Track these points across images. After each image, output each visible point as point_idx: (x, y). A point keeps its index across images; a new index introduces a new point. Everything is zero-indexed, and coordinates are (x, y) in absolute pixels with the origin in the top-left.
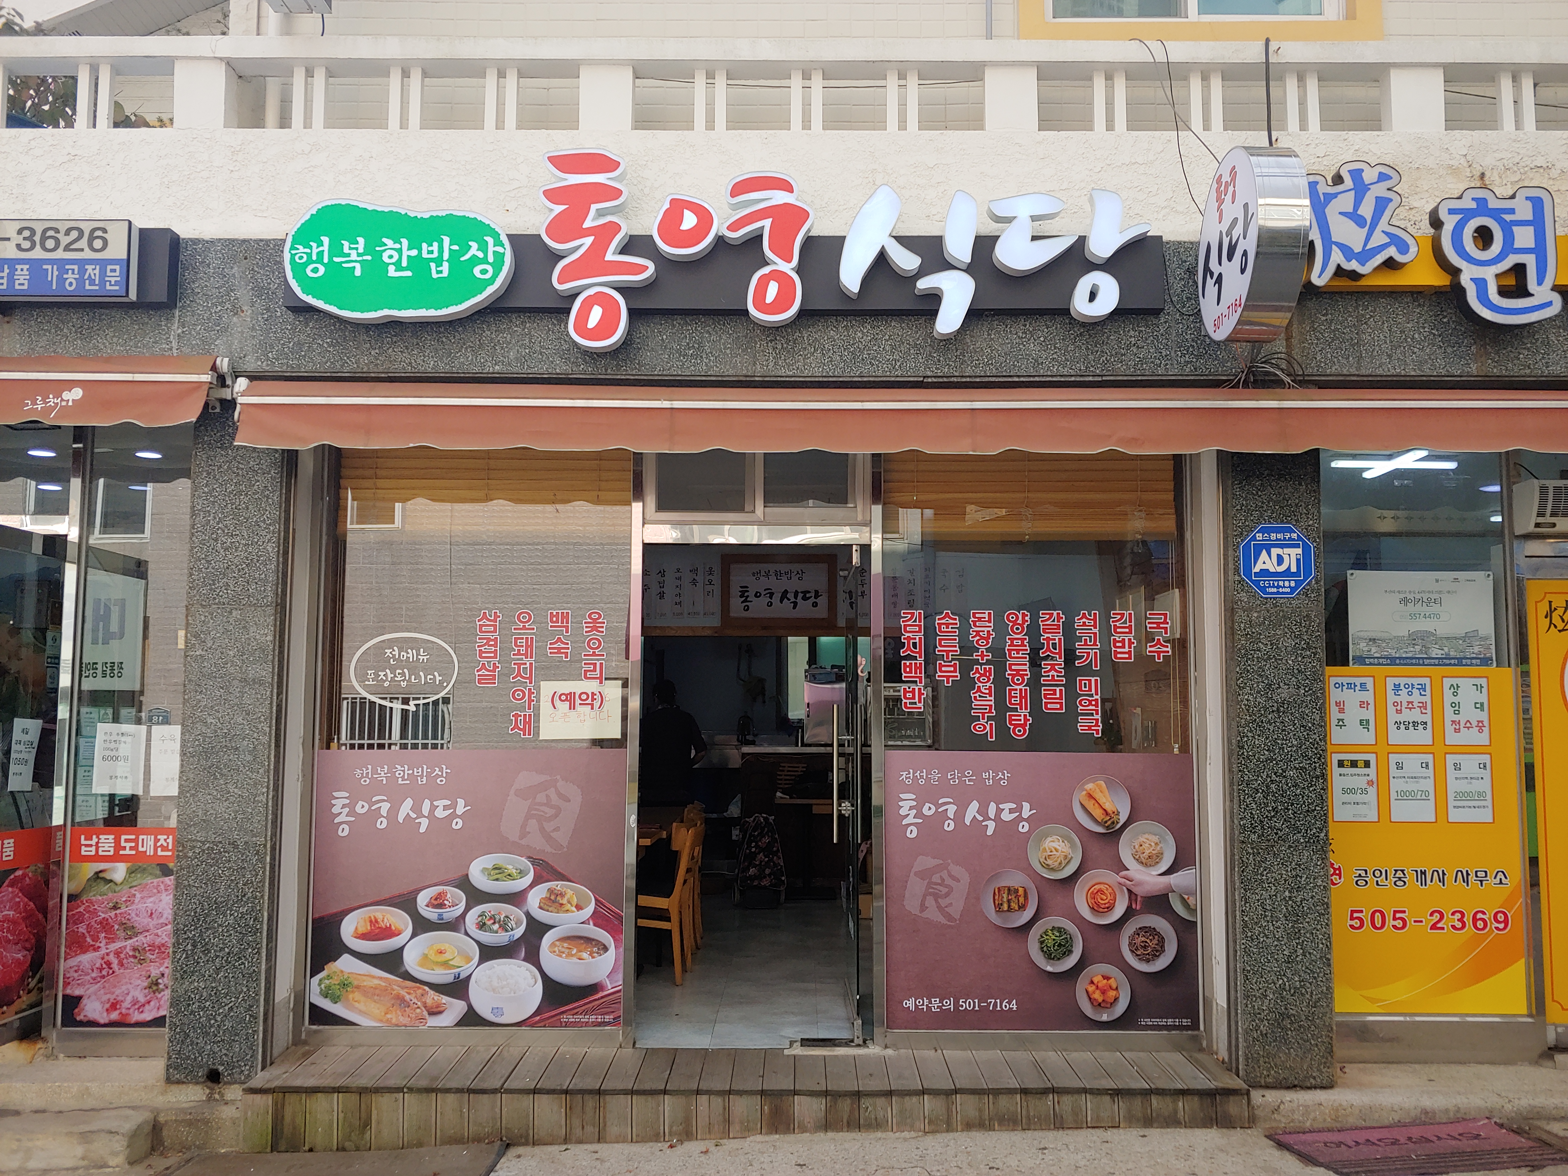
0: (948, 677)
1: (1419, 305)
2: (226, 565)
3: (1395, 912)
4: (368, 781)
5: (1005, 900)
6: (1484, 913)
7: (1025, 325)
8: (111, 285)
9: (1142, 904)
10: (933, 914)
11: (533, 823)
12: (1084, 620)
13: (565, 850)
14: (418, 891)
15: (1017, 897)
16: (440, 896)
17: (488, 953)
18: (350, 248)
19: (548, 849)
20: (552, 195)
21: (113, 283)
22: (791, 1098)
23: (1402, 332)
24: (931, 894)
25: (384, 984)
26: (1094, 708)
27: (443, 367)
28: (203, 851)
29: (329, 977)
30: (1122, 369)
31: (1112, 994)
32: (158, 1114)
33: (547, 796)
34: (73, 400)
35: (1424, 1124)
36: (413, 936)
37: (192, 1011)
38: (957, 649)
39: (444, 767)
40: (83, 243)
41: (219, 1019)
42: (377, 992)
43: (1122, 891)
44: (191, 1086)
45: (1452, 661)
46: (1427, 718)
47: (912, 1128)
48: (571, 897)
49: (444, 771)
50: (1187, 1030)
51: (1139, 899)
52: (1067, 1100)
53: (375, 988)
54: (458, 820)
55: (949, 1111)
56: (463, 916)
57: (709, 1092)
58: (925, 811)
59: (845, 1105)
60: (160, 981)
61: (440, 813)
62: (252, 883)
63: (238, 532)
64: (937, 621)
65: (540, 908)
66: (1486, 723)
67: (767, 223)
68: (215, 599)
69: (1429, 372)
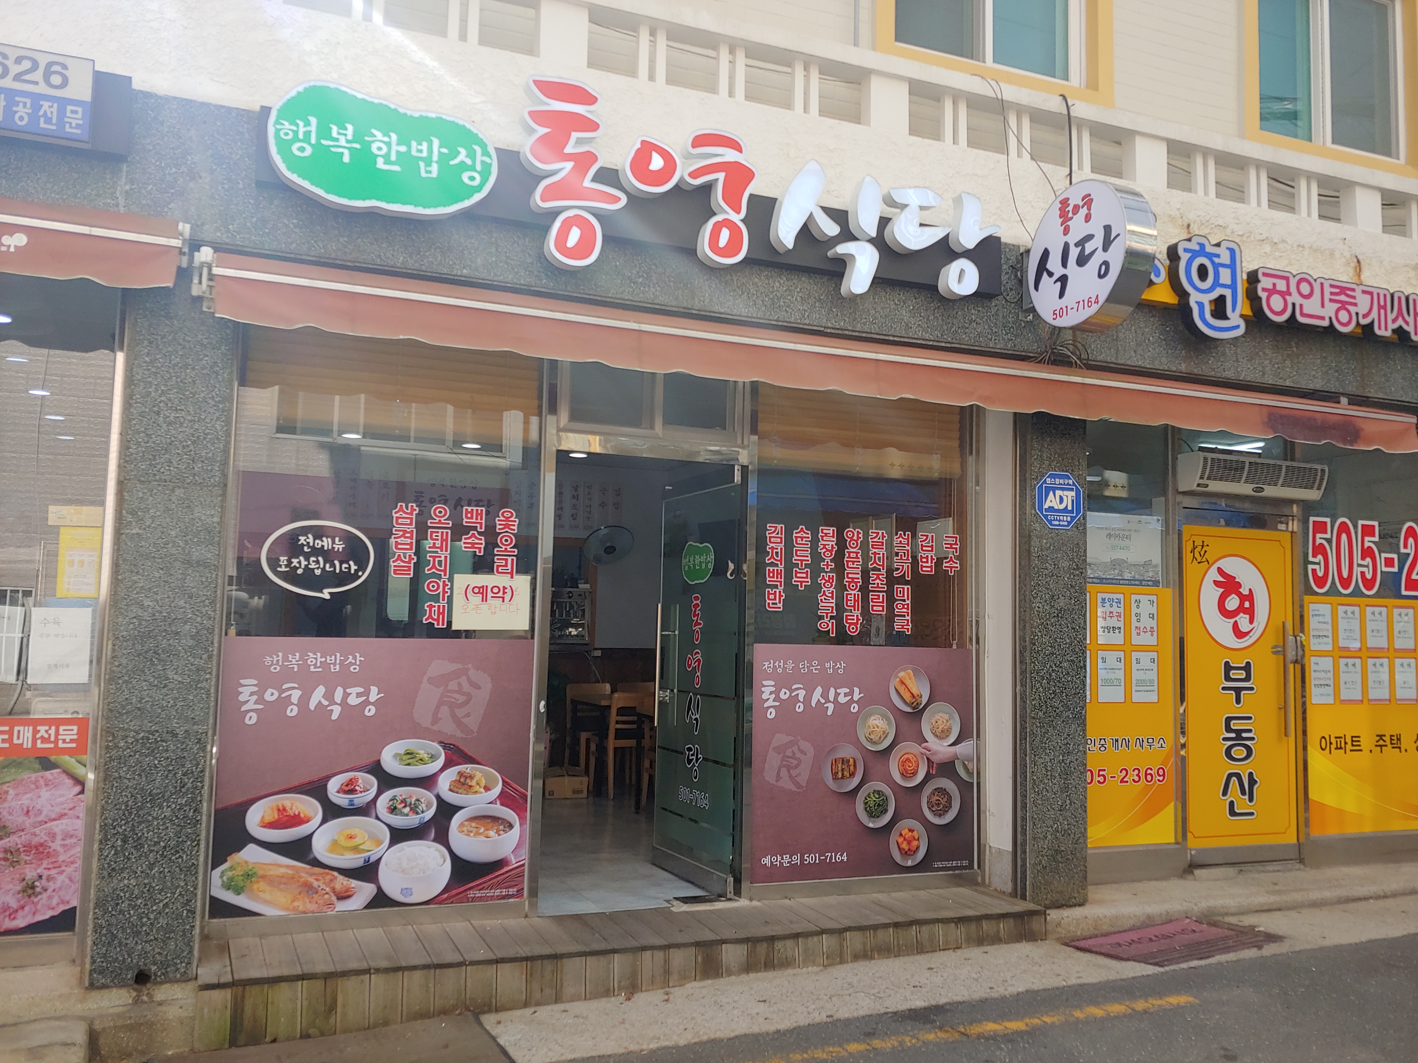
0: (801, 582)
1: (1153, 316)
2: (168, 440)
3: (1100, 770)
4: (278, 668)
5: (840, 769)
6: (1151, 769)
7: (899, 295)
8: (71, 127)
9: (937, 769)
10: (786, 784)
11: (445, 710)
12: (901, 539)
13: (475, 734)
14: (328, 778)
15: (849, 766)
16: (351, 782)
17: (398, 836)
18: (339, 133)
19: (459, 734)
20: (539, 117)
21: (74, 125)
22: (719, 947)
23: (1143, 334)
24: (785, 766)
25: (291, 872)
26: (905, 610)
27: (412, 264)
28: (137, 740)
29: (231, 868)
30: (966, 340)
31: (915, 843)
32: (92, 1022)
33: (459, 684)
34: (15, 246)
35: (1148, 926)
36: (324, 821)
37: (121, 911)
38: (809, 558)
39: (358, 655)
40: (38, 76)
41: (152, 916)
42: (284, 880)
43: (923, 758)
44: (115, 990)
45: (1136, 583)
46: (1121, 624)
47: (814, 963)
48: (480, 779)
49: (358, 659)
50: (966, 869)
51: (935, 765)
52: (925, 929)
53: (282, 877)
54: (371, 707)
55: (841, 946)
56: (374, 800)
57: (652, 948)
58: (783, 696)
59: (762, 949)
60: (37, 884)
61: (353, 700)
62: (192, 772)
63: (183, 407)
64: (794, 535)
65: (450, 790)
66: (1155, 629)
67: (721, 176)
68: (155, 475)
69: (1157, 367)
